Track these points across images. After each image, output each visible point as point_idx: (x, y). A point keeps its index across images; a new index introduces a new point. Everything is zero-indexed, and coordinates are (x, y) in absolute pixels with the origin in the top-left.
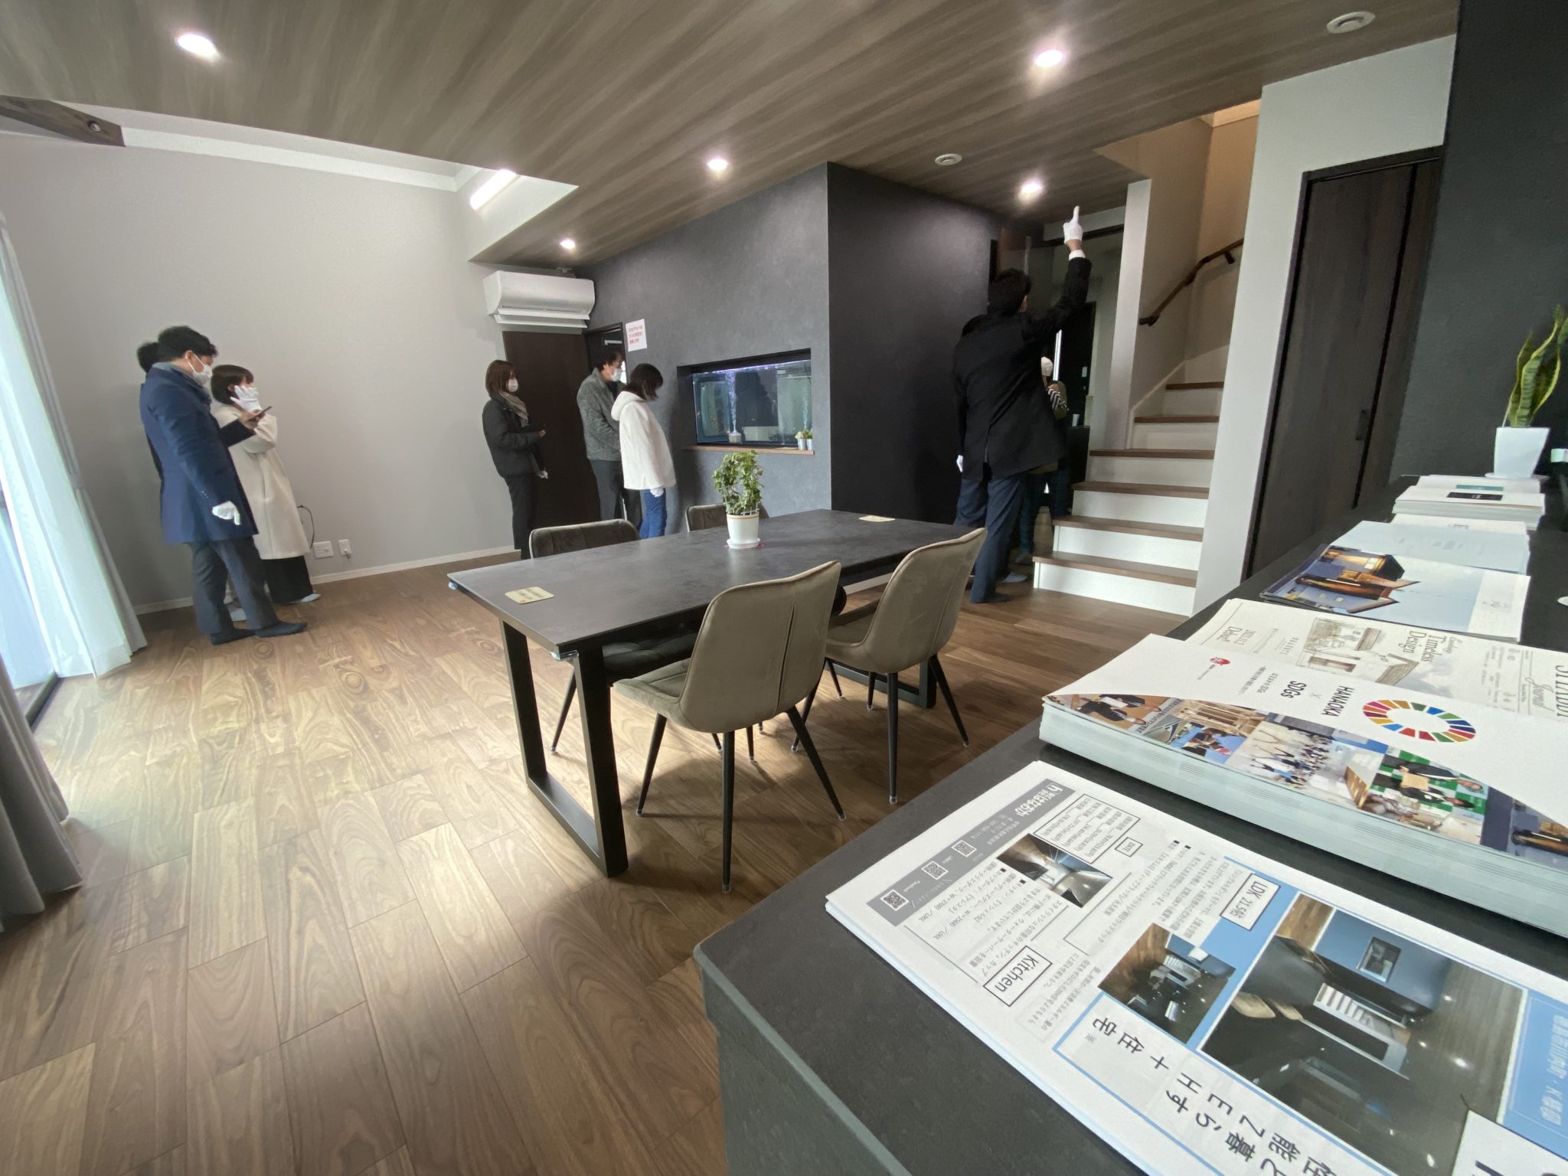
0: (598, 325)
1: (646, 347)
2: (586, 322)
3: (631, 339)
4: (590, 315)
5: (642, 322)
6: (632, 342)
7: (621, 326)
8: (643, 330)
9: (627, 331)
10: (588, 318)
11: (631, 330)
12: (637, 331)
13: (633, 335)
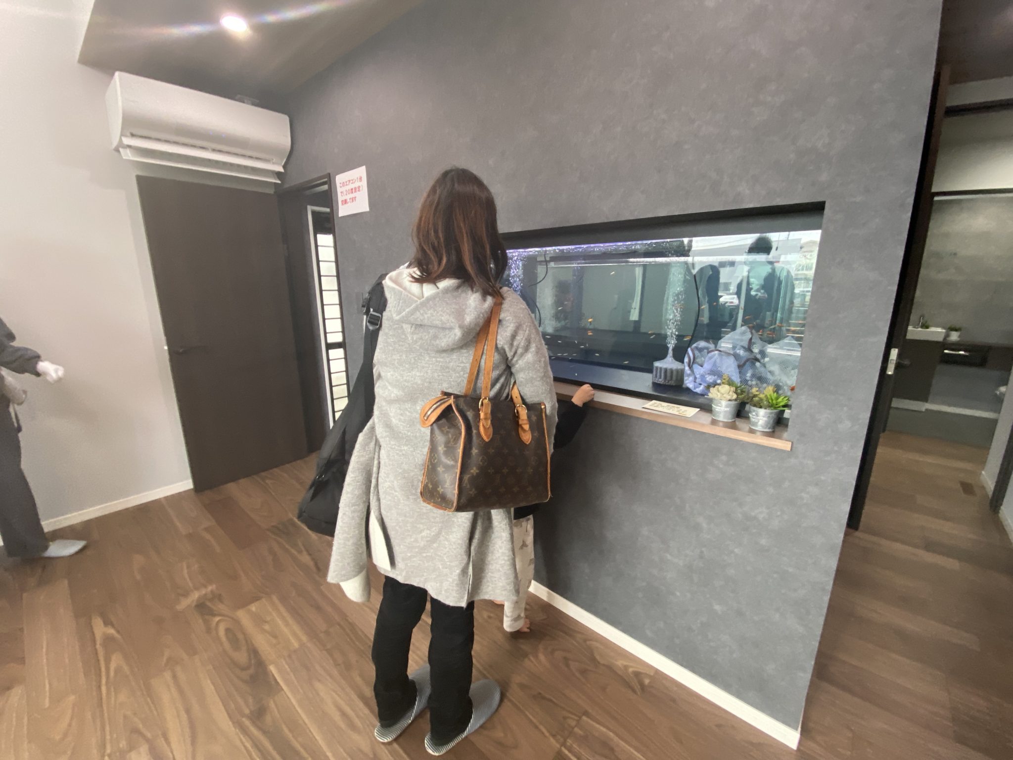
0: (295, 180)
1: (367, 209)
2: (278, 175)
3: (344, 198)
4: (284, 167)
5: (362, 171)
6: (345, 202)
7: (329, 180)
8: (364, 183)
9: (338, 185)
10: (282, 170)
11: (344, 184)
12: (352, 186)
13: (348, 192)
